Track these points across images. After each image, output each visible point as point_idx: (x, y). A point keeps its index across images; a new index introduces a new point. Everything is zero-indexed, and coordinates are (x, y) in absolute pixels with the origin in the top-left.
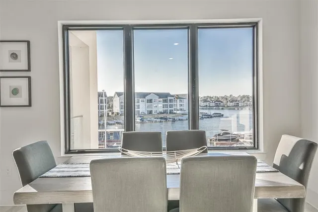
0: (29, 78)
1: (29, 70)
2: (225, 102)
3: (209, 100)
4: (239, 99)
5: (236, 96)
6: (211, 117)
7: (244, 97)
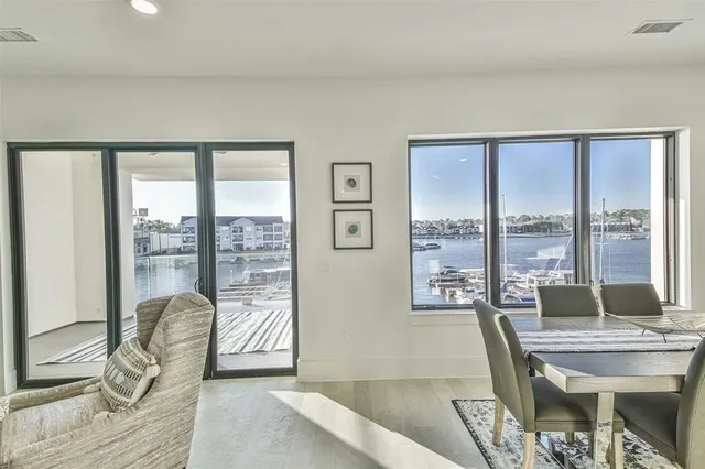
0: (371, 211)
1: (371, 201)
2: (440, 228)
3: (418, 225)
4: (459, 224)
5: (455, 220)
6: (425, 249)
7: (466, 221)
